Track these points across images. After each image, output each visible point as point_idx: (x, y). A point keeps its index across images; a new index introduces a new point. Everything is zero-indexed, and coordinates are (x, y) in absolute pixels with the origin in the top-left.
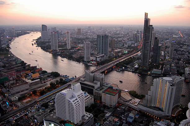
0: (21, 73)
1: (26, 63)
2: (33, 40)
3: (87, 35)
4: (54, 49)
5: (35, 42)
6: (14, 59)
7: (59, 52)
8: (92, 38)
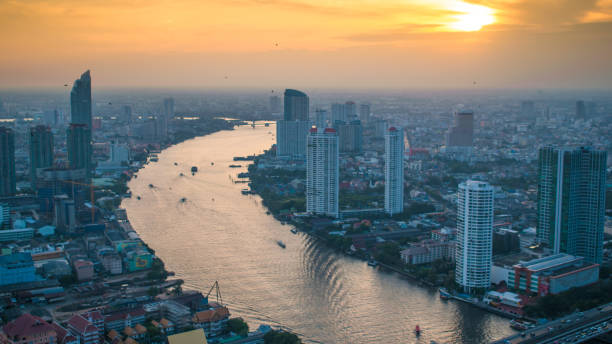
0: (128, 323)
1: (167, 274)
2: (236, 159)
3: (505, 144)
4: (320, 210)
5: (246, 171)
6: (121, 245)
7: (339, 228)
8: (529, 162)
